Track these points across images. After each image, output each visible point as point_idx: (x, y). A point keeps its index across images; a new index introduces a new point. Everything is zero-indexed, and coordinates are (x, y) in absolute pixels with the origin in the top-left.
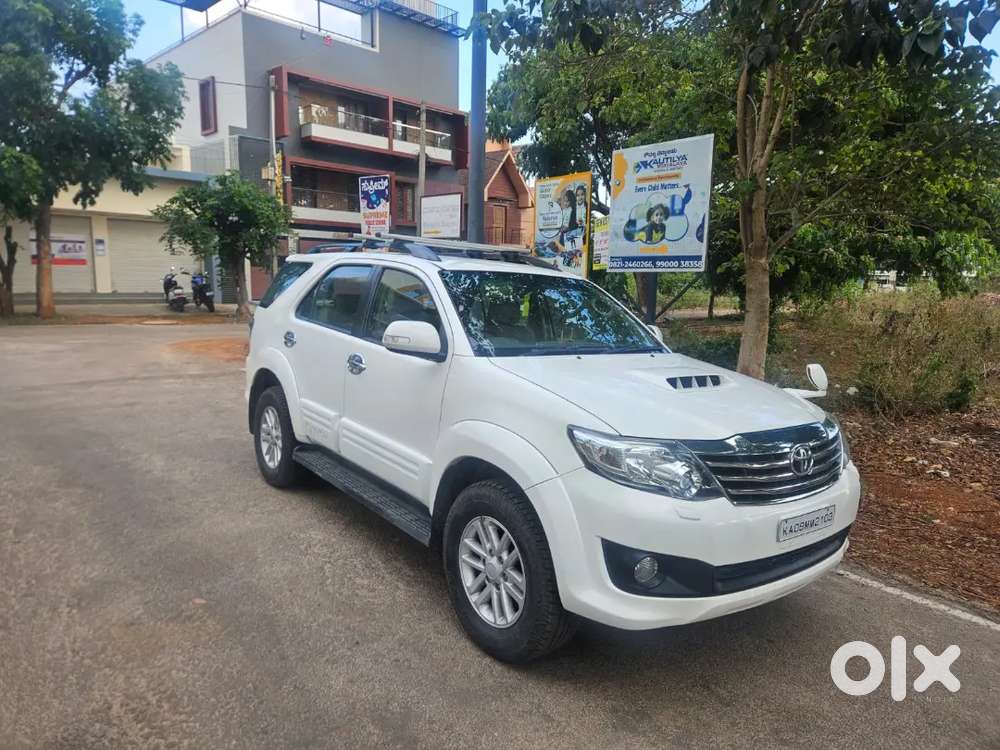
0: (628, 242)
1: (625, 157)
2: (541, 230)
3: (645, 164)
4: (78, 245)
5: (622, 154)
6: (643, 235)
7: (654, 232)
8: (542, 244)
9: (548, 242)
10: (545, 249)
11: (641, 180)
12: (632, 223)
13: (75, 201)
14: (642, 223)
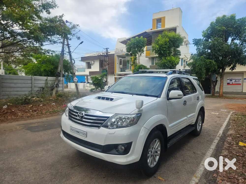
4: (239, 80)
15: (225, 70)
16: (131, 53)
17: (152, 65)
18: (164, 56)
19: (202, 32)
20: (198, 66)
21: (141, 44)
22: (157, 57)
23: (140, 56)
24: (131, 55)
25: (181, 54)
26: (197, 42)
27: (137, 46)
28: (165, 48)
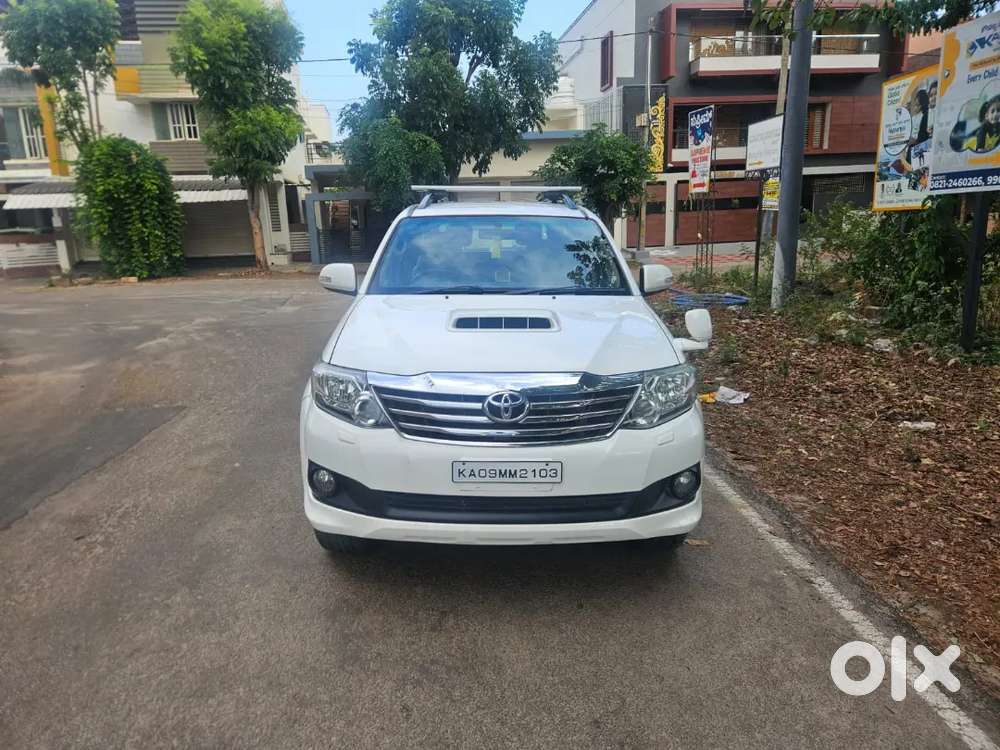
0: (954, 153)
1: (957, 37)
2: (885, 146)
3: (982, 42)
5: (954, 34)
6: (973, 142)
7: (987, 136)
8: (886, 164)
9: (893, 160)
10: (888, 169)
11: (975, 66)
12: (960, 126)
13: (474, 171)
14: (974, 125)
15: (458, 173)
16: (36, 66)
17: (158, 138)
18: (235, 103)
19: (372, 16)
20: (386, 155)
21: (95, 30)
22: (187, 105)
23: (96, 94)
24: (42, 79)
25: (296, 98)
26: (362, 58)
27: (73, 35)
28: (235, 64)
